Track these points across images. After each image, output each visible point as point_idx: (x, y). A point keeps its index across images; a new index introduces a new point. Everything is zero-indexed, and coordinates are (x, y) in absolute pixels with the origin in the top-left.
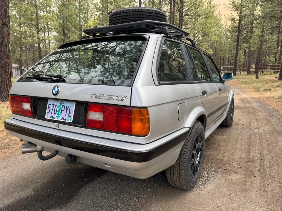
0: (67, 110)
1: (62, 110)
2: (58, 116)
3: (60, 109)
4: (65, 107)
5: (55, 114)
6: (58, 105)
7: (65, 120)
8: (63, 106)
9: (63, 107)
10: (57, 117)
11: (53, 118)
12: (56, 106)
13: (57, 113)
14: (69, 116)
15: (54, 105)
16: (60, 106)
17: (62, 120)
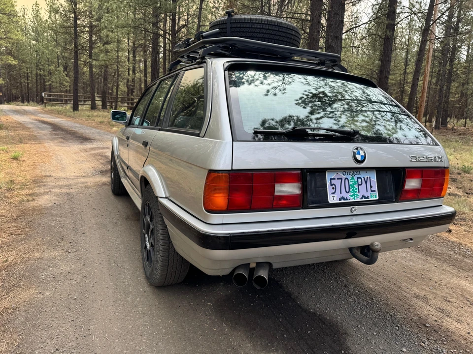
0: (366, 183)
1: (359, 185)
2: (354, 194)
3: (354, 184)
4: (363, 179)
5: (348, 193)
6: (350, 177)
7: (368, 198)
8: (358, 178)
9: (360, 180)
10: (352, 196)
11: (347, 199)
12: (346, 180)
13: (351, 190)
14: (372, 191)
15: (341, 179)
16: (353, 178)
17: (364, 200)
